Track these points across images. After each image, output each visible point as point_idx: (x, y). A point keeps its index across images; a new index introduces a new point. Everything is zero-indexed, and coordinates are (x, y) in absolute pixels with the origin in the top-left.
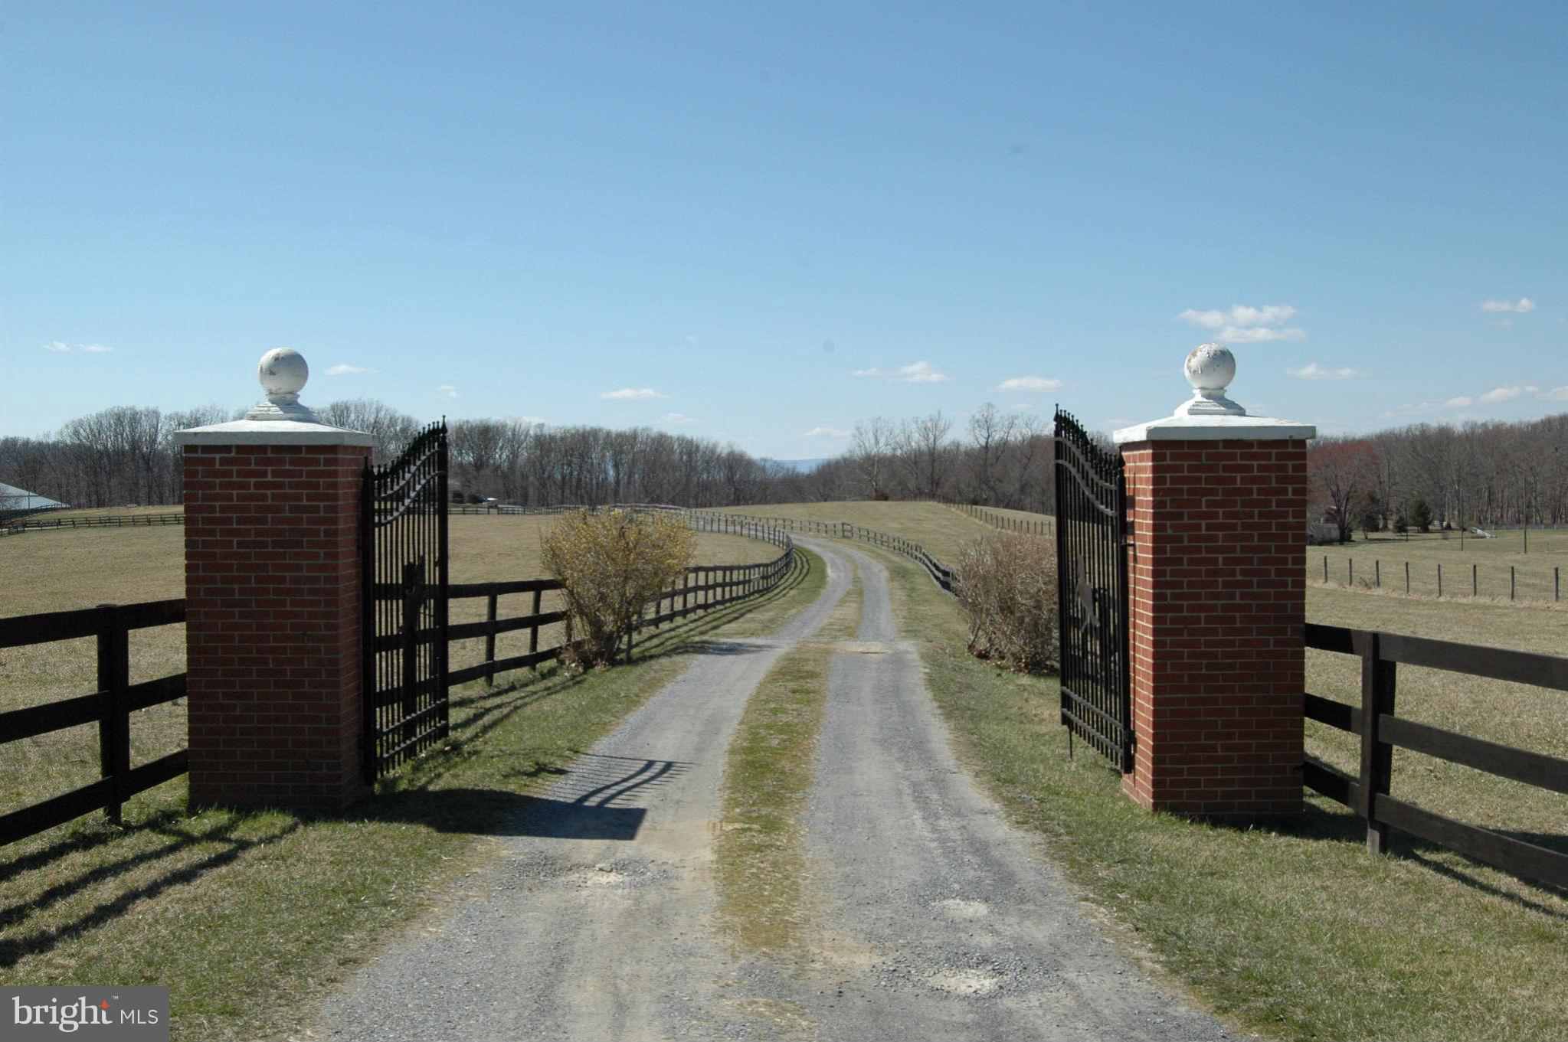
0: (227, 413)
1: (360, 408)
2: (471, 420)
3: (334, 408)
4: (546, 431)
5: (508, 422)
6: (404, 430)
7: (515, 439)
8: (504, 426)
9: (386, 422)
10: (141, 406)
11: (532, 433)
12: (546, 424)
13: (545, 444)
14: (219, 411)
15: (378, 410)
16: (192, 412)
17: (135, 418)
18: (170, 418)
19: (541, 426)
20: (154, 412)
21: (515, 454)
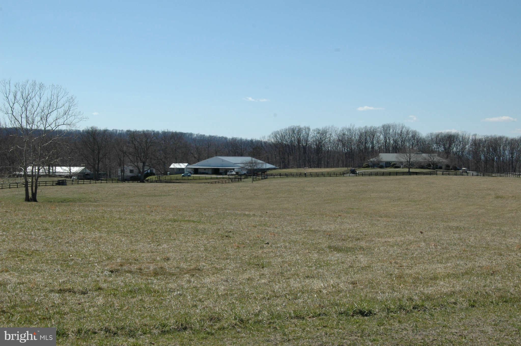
0: (338, 129)
1: (394, 127)
2: (443, 132)
3: (383, 127)
4: (478, 137)
5: (460, 133)
6: (413, 136)
7: (464, 141)
8: (458, 135)
9: (405, 133)
10: (302, 126)
11: (471, 138)
12: (477, 134)
13: (477, 143)
14: (335, 128)
15: (403, 128)
16: (323, 128)
17: (300, 130)
18: (314, 131)
19: (475, 135)
20: (308, 128)
21: (463, 148)
